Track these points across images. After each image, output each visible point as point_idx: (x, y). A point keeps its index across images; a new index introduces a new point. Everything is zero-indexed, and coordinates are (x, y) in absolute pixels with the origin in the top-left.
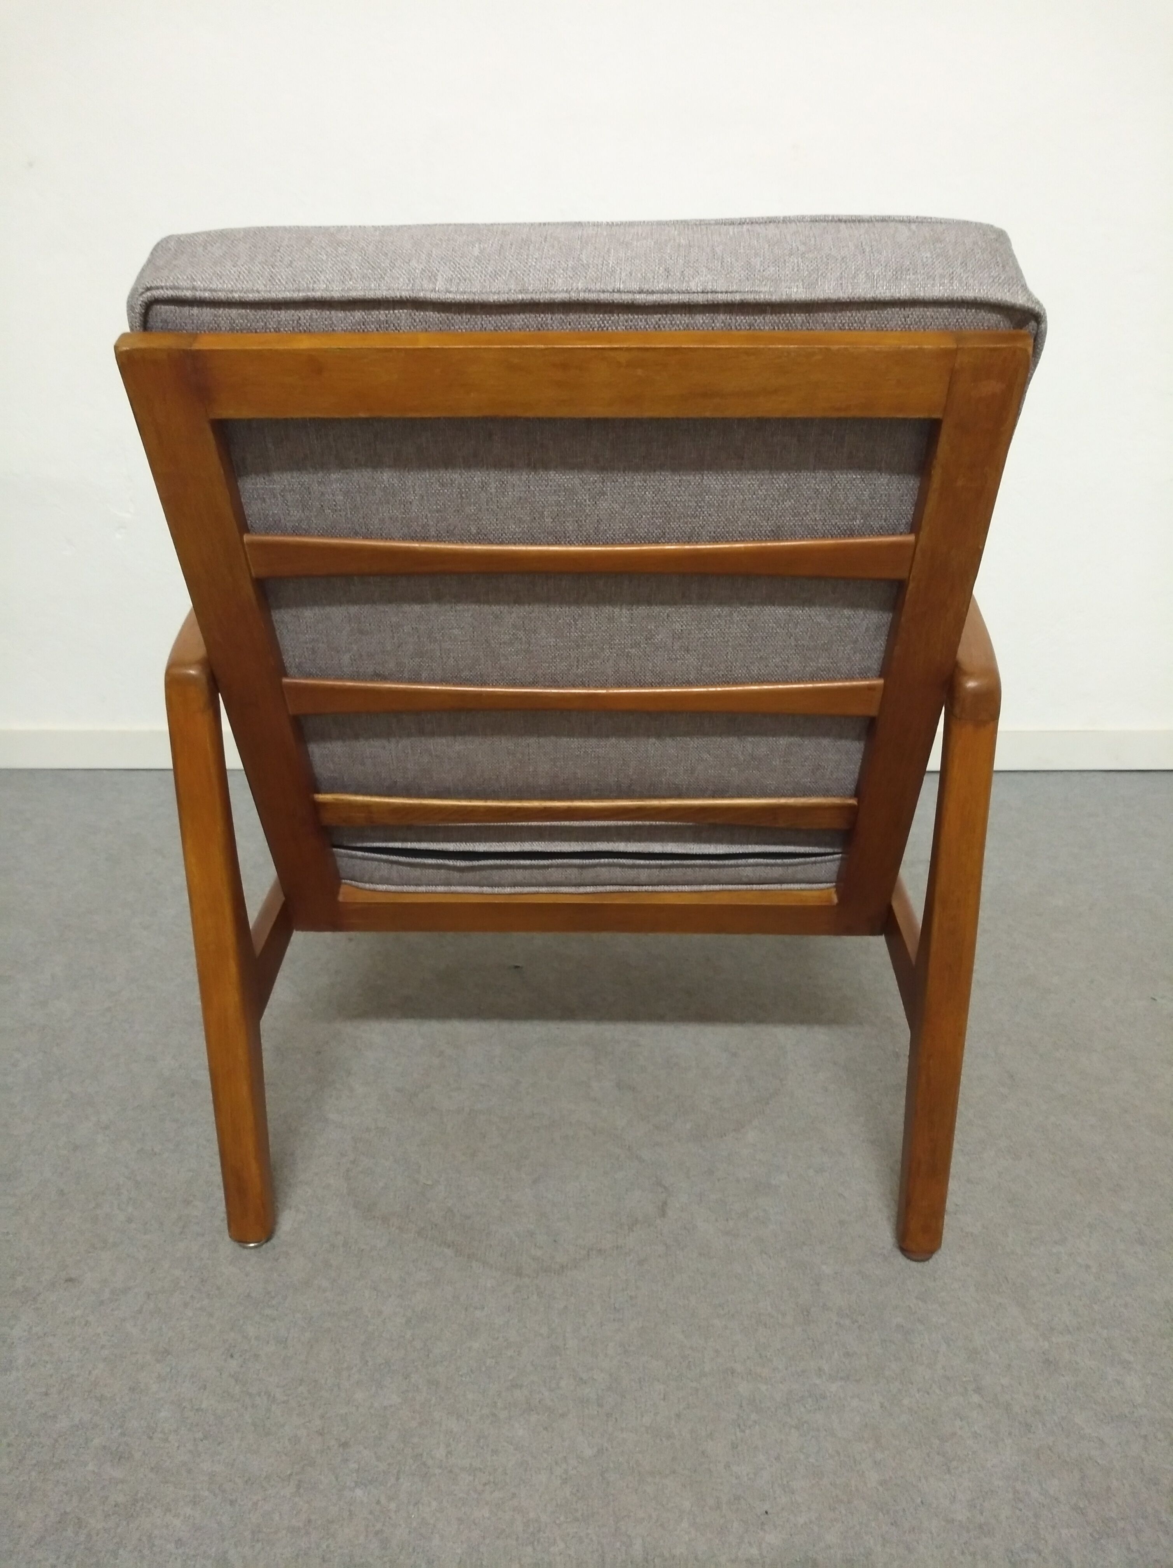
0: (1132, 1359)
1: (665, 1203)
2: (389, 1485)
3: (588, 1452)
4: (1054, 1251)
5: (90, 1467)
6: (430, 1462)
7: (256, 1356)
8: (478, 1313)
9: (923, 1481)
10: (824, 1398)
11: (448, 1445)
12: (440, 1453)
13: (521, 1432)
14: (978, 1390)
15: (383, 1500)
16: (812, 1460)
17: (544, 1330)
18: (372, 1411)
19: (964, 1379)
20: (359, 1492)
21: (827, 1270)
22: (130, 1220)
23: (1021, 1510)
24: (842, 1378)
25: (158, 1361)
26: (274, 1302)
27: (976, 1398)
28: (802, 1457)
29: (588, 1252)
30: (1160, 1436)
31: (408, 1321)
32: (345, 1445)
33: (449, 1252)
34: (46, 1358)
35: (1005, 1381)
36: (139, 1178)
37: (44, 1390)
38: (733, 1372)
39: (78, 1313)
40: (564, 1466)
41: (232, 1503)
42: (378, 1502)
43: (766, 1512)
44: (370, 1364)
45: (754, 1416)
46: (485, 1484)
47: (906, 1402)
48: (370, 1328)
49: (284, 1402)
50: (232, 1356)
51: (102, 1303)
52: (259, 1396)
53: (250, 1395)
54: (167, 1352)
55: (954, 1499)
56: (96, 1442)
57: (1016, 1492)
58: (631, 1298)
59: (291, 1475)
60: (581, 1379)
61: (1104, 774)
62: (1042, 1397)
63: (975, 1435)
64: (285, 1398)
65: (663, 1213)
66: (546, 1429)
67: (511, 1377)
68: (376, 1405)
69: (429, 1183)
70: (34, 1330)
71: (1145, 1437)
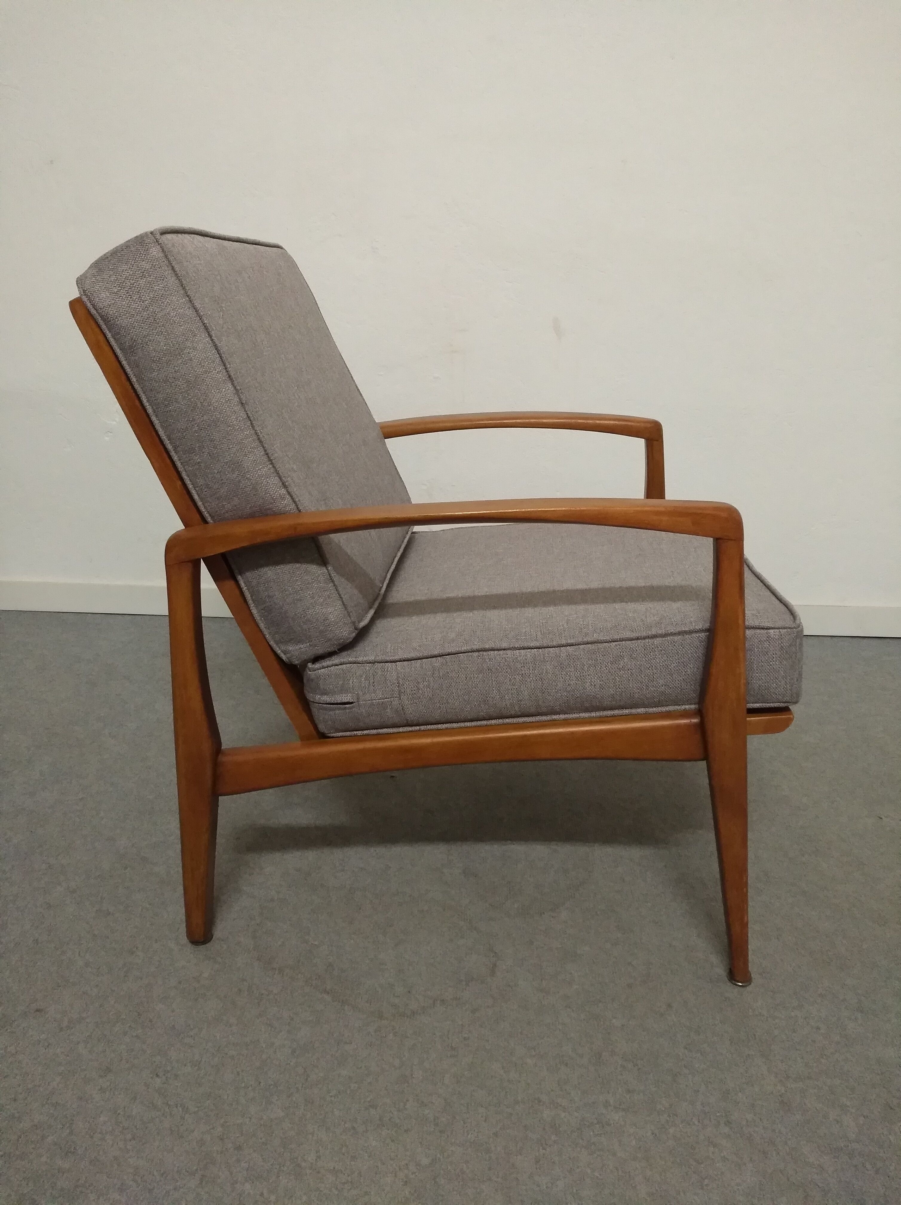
0: (848, 1103)
1: (495, 965)
2: (271, 1181)
3: (425, 1161)
4: (793, 1014)
5: (44, 1159)
6: (303, 1164)
7: (176, 1075)
8: (347, 1047)
9: (682, 1194)
10: (609, 1125)
11: (318, 1151)
12: (312, 1157)
13: (374, 1143)
14: (728, 1123)
15: (265, 1192)
16: (596, 1174)
17: (397, 1062)
18: (262, 1122)
19: (718, 1114)
20: (248, 1186)
21: (616, 1023)
22: (87, 965)
24: (623, 1110)
25: (101, 1076)
26: (192, 1033)
27: (726, 1130)
28: (589, 1171)
29: (434, 1001)
31: (294, 1051)
32: (239, 1148)
33: (328, 998)
34: (16, 1071)
35: (750, 1117)
36: (96, 932)
37: (13, 1096)
38: (540, 1101)
39: (43, 1036)
40: (406, 1171)
41: (150, 1191)
42: (262, 1194)
44: (262, 1084)
45: (553, 1137)
46: (344, 1183)
47: (671, 1131)
48: (264, 1056)
49: (195, 1113)
50: (157, 1075)
51: (61, 1029)
52: (177, 1107)
53: (169, 1106)
54: (108, 1070)
56: (50, 1139)
58: (465, 1039)
59: (197, 1170)
60: (423, 1102)
61: (850, 639)
62: (777, 1131)
63: (724, 1159)
64: (196, 1109)
65: (493, 973)
66: (393, 1141)
67: (369, 1099)
68: (265, 1117)
69: (316, 943)
71: (856, 1166)
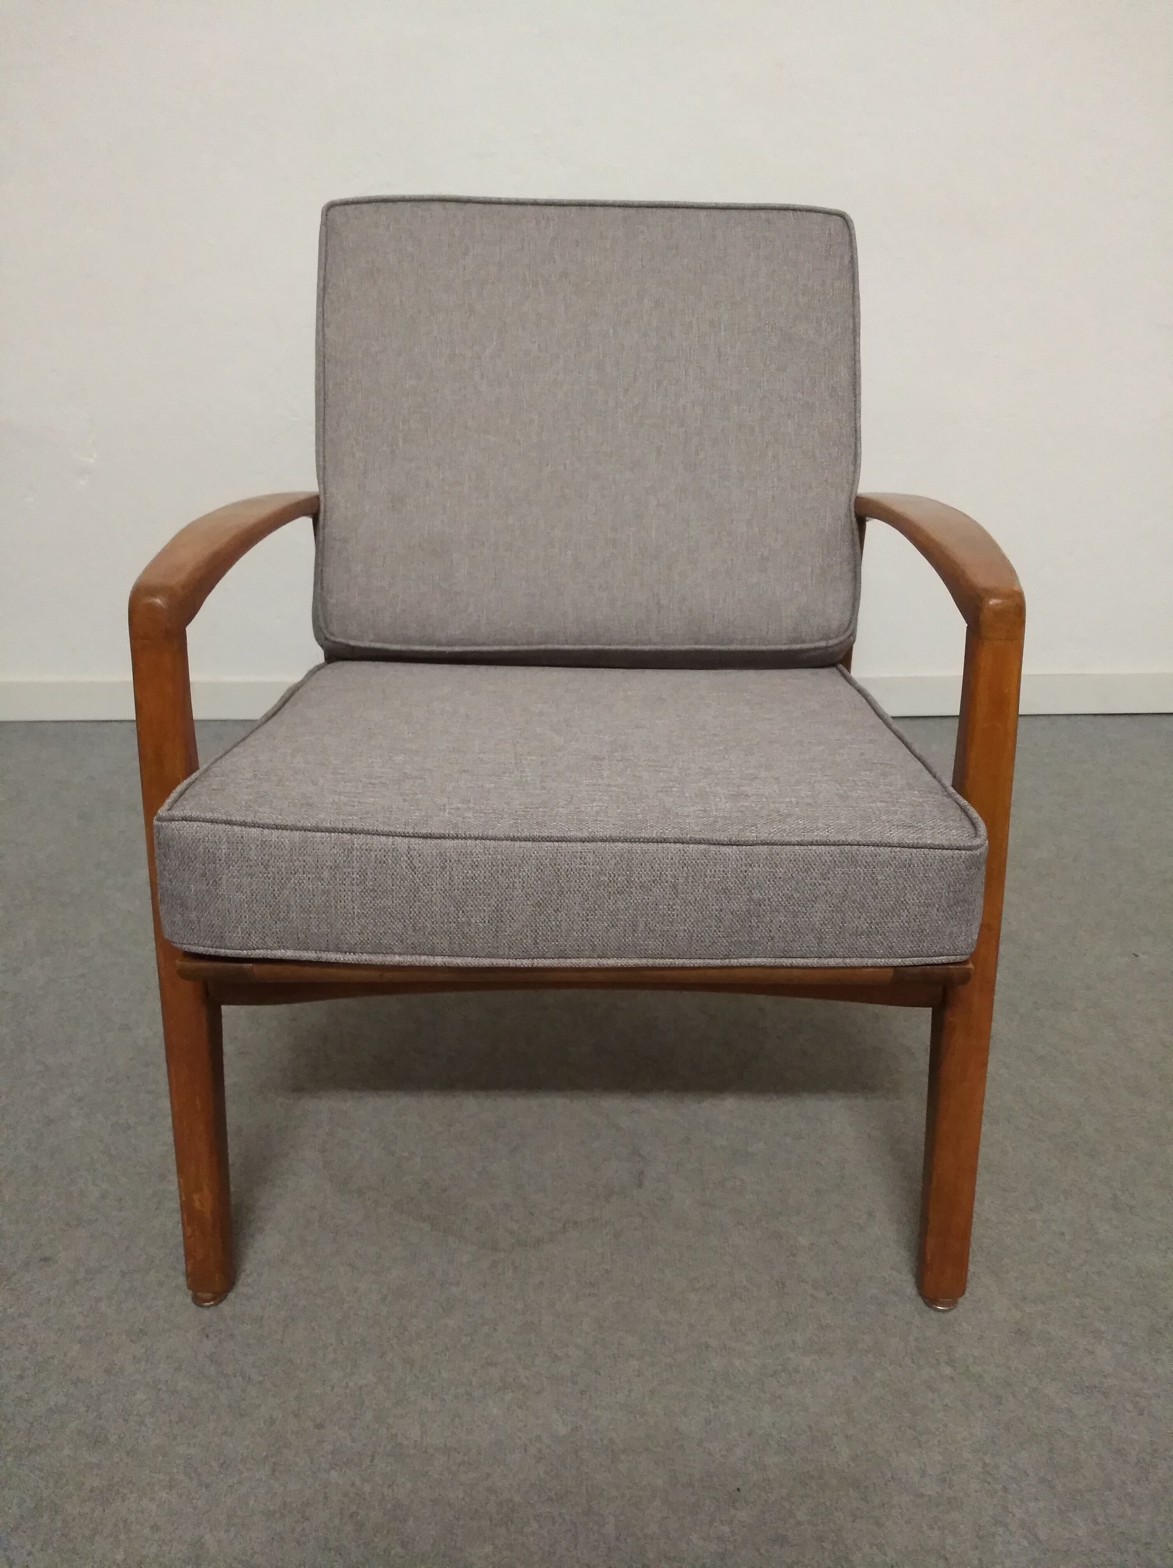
0: (1103, 1328)
1: (642, 1173)
2: (364, 1466)
3: (563, 1431)
4: (1029, 1218)
5: (66, 1452)
6: (405, 1442)
7: (232, 1336)
8: (453, 1289)
9: (894, 1455)
10: (797, 1371)
11: (423, 1425)
12: (415, 1433)
13: (495, 1411)
14: (951, 1363)
15: (358, 1483)
16: (784, 1436)
17: (520, 1306)
18: (348, 1391)
19: (937, 1351)
20: (334, 1474)
21: (803, 1241)
22: (104, 1196)
23: (989, 1484)
24: (815, 1352)
25: (133, 1342)
27: (948, 1371)
28: (774, 1432)
29: (564, 1225)
30: (1129, 1406)
31: (384, 1299)
32: (319, 1426)
33: (425, 1226)
34: (21, 1340)
35: (977, 1352)
36: (113, 1152)
37: (18, 1373)
38: (708, 1346)
39: (53, 1293)
40: (538, 1445)
41: (207, 1486)
42: (353, 1485)
43: (738, 1489)
44: (345, 1343)
45: (727, 1392)
47: (878, 1375)
48: (346, 1306)
49: (259, 1383)
50: (207, 1336)
51: (77, 1282)
52: (235, 1376)
53: (226, 1376)
54: (142, 1333)
55: (923, 1473)
56: (72, 1425)
57: (985, 1465)
58: (607, 1271)
59: (266, 1457)
60: (556, 1356)
61: (1092, 718)
62: (1013, 1369)
63: (946, 1408)
64: (261, 1378)
65: (640, 1185)
66: (520, 1407)
67: (485, 1355)
68: (351, 1384)
69: (406, 1154)
70: (10, 1311)
71: (1113, 1407)
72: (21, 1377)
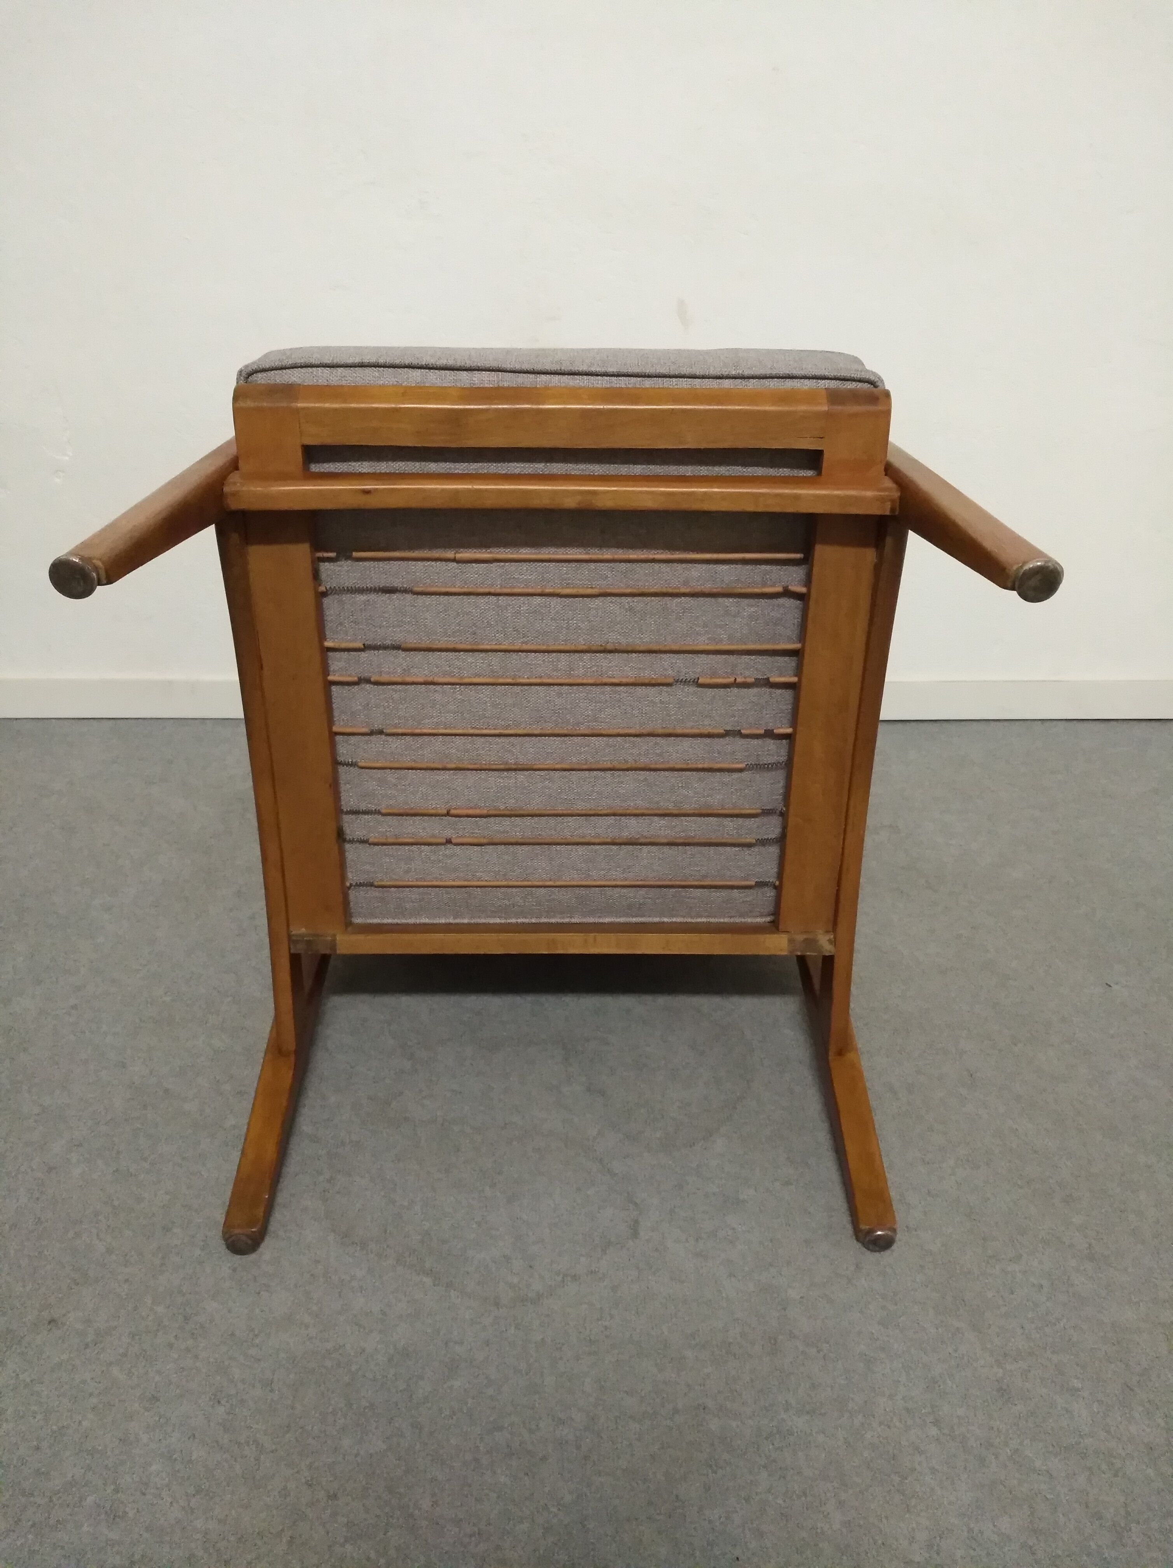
0: (1079, 1386)
1: (636, 1222)
2: (378, 1539)
3: (568, 1498)
4: (1009, 1269)
5: (86, 1528)
6: (417, 1514)
7: (242, 1401)
8: (458, 1349)
9: (884, 1520)
10: (791, 1434)
11: (434, 1495)
12: (426, 1504)
13: (503, 1479)
14: (936, 1423)
15: (373, 1556)
16: (780, 1502)
17: (523, 1366)
18: (359, 1459)
19: (923, 1411)
20: (349, 1548)
21: (793, 1294)
22: (109, 1251)
23: (974, 1550)
24: (808, 1413)
25: (147, 1410)
26: (257, 1341)
27: (934, 1431)
28: (771, 1498)
29: (563, 1278)
30: (1104, 1467)
31: (390, 1360)
32: (334, 1497)
33: (428, 1281)
34: (34, 1408)
35: (960, 1412)
36: (116, 1203)
37: (35, 1444)
38: (704, 1408)
39: (64, 1357)
40: (545, 1514)
42: (368, 1558)
43: (738, 1558)
44: (355, 1406)
45: (726, 1456)
46: (471, 1536)
47: (868, 1435)
48: (354, 1368)
49: (272, 1452)
50: (219, 1402)
51: (87, 1346)
52: (248, 1445)
53: (239, 1444)
54: (155, 1399)
55: (912, 1540)
56: (90, 1499)
57: (970, 1530)
58: (606, 1328)
59: (283, 1530)
60: (559, 1419)
62: (995, 1429)
63: (933, 1471)
64: (274, 1447)
65: (635, 1234)
66: (527, 1474)
67: (491, 1419)
68: (362, 1453)
69: (406, 1203)
70: (21, 1377)
71: (1090, 1469)
72: (38, 1448)
